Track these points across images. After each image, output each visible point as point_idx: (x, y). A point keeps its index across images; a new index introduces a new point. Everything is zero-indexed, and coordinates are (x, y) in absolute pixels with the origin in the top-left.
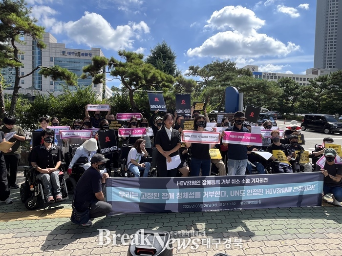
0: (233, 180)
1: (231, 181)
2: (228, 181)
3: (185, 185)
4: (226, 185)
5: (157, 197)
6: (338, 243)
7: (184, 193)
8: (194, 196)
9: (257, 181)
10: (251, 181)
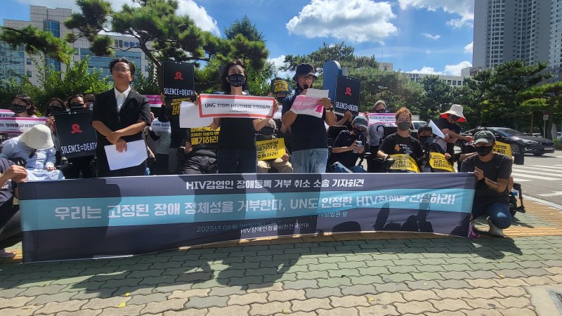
0: (297, 181)
1: (293, 183)
2: (288, 183)
3: (202, 188)
4: (284, 190)
5: (145, 213)
6: (492, 296)
7: (201, 204)
8: (221, 208)
9: (343, 184)
10: (332, 183)
